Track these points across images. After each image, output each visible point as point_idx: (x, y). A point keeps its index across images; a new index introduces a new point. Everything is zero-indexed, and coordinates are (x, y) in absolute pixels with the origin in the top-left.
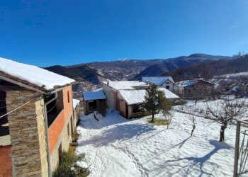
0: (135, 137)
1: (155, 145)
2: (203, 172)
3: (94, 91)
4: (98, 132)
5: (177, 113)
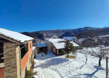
0: (60, 64)
1: (69, 68)
3: (42, 43)
4: (43, 62)
5: (79, 53)
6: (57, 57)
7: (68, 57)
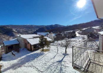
0: (36, 59)
1: (45, 60)
2: (62, 65)
3: (11, 40)
5: (52, 46)
6: (32, 53)
7: (43, 51)
